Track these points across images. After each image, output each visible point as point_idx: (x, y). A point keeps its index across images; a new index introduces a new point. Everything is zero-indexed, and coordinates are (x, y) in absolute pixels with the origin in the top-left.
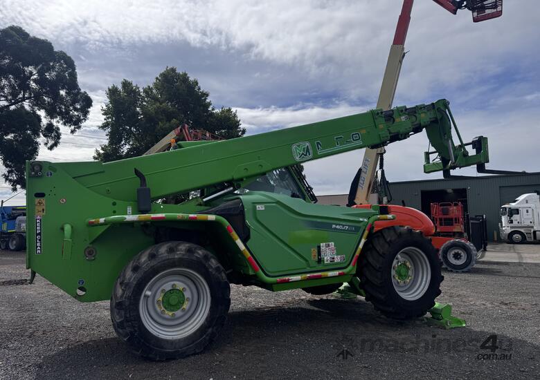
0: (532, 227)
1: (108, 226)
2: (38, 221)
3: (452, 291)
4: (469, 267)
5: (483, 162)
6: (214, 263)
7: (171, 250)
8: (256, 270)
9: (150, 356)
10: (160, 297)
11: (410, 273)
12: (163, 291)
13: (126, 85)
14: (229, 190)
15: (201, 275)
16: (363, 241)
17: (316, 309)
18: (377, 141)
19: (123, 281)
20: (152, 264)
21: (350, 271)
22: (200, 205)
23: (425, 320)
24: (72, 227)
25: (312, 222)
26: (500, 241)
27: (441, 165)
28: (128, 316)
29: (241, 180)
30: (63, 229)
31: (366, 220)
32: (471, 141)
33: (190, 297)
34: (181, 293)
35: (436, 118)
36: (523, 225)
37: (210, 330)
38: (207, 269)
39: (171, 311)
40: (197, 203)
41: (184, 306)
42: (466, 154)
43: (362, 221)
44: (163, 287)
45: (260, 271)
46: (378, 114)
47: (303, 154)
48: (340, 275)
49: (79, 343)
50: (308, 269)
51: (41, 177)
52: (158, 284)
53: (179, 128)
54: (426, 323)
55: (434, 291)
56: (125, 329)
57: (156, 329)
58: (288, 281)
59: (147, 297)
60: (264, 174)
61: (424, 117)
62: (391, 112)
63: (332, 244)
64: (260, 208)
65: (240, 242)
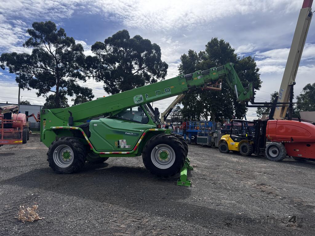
2: (44, 127)
6: (75, 144)
7: (62, 139)
8: (92, 148)
10: (63, 154)
13: (191, 52)
15: (70, 147)
16: (140, 140)
21: (133, 152)
31: (143, 131)
34: (69, 153)
35: (225, 74)
38: (73, 146)
39: (66, 159)
41: (70, 158)
44: (63, 151)
46: (181, 77)
47: (139, 100)
50: (114, 150)
57: (61, 165)
58: (104, 154)
59: (55, 153)
63: (125, 140)
64: (95, 125)
65: (86, 137)
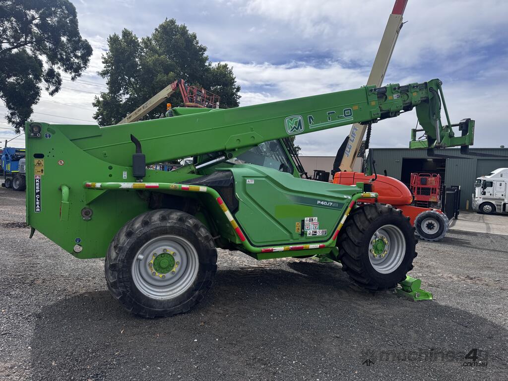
0: (503, 200)
1: (104, 191)
2: (37, 181)
3: (422, 261)
4: (441, 237)
5: (467, 144)
6: (203, 232)
7: (164, 219)
8: (243, 240)
9: (141, 314)
10: (151, 260)
11: (386, 248)
12: (154, 254)
13: (126, 34)
14: (221, 159)
15: (191, 242)
16: (345, 217)
17: (295, 272)
18: (368, 118)
19: (118, 245)
20: (144, 231)
21: (330, 244)
22: (193, 172)
23: (395, 291)
24: (69, 189)
25: (298, 197)
26: (471, 210)
27: (427, 143)
28: (121, 277)
29: (234, 150)
30: (60, 190)
31: (349, 197)
32: (458, 123)
33: (180, 262)
34: (172, 257)
35: (428, 98)
36: (494, 197)
37: (197, 293)
38: (196, 237)
39: (162, 273)
40: (190, 170)
41: (174, 270)
42: (451, 136)
43: (345, 199)
44: (154, 251)
45: (246, 241)
46: (371, 90)
47: (295, 127)
48: (320, 247)
49: (76, 294)
50: (292, 241)
51: (40, 138)
52: (151, 248)
53: (176, 82)
54: (396, 294)
55: (407, 265)
56: (118, 288)
57: (147, 290)
58: (271, 251)
59: (139, 260)
60: (256, 145)
61: (416, 97)
62: (385, 89)
63: (316, 219)
64: (250, 181)
65: (228, 214)
